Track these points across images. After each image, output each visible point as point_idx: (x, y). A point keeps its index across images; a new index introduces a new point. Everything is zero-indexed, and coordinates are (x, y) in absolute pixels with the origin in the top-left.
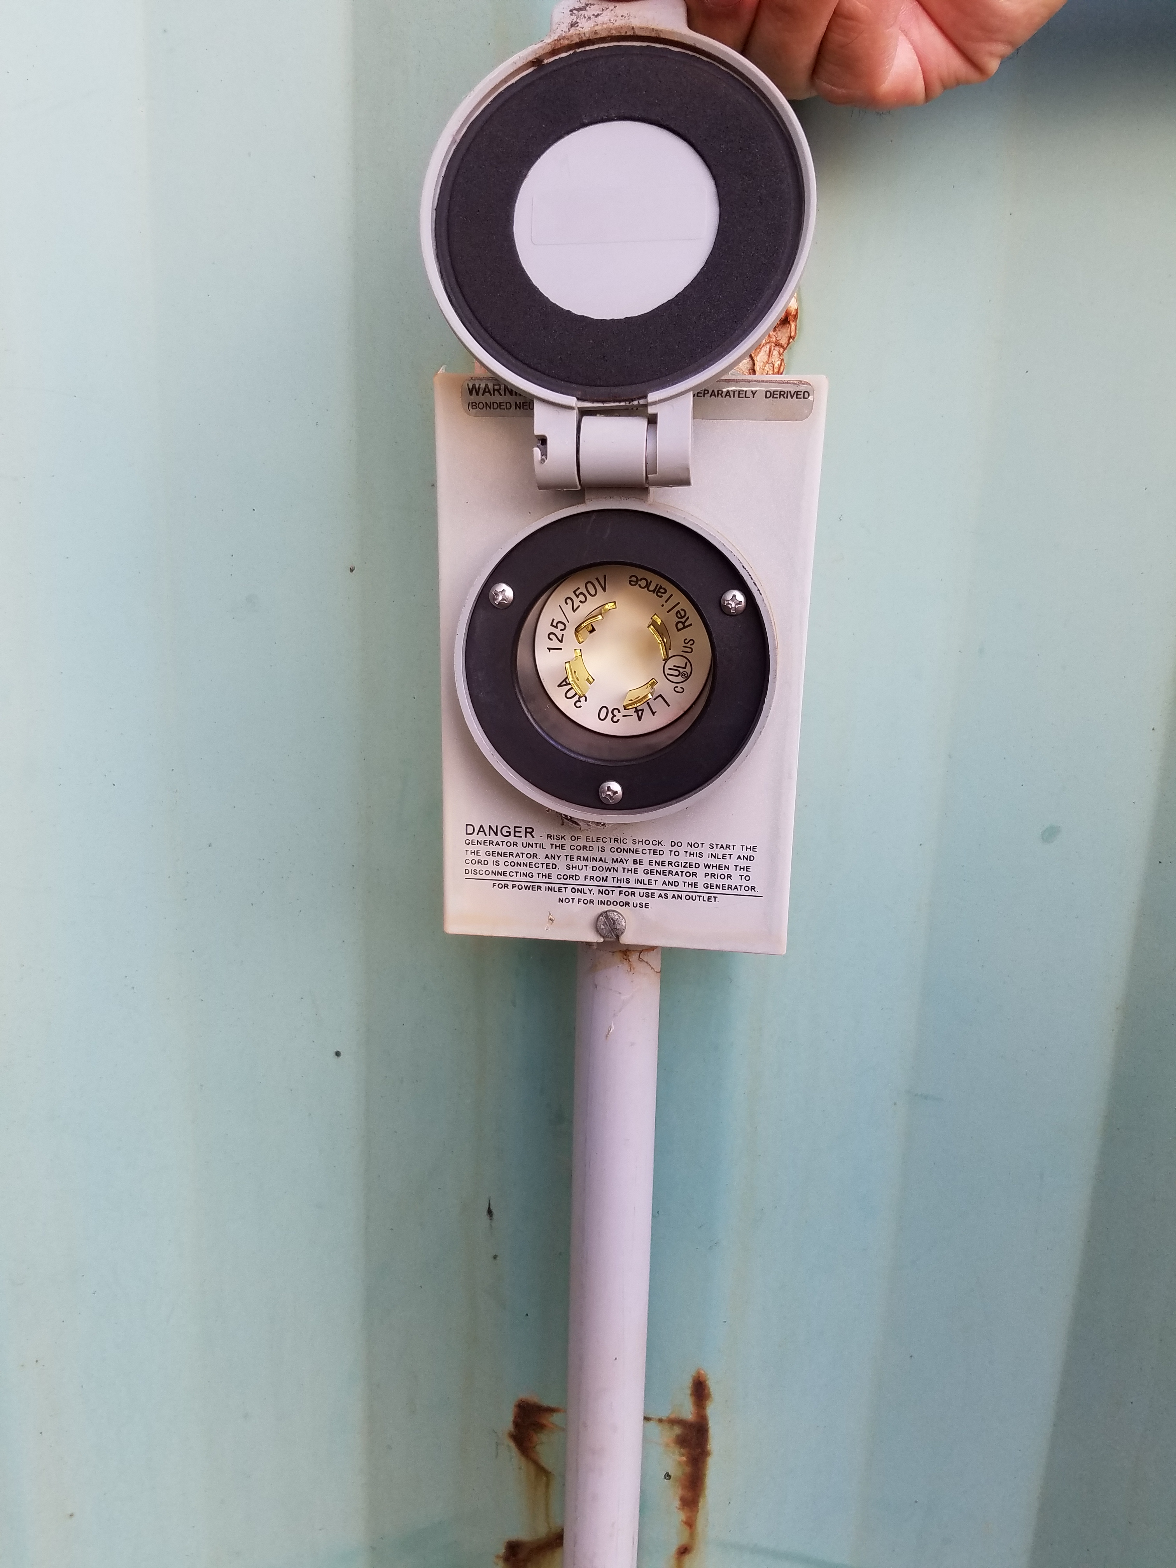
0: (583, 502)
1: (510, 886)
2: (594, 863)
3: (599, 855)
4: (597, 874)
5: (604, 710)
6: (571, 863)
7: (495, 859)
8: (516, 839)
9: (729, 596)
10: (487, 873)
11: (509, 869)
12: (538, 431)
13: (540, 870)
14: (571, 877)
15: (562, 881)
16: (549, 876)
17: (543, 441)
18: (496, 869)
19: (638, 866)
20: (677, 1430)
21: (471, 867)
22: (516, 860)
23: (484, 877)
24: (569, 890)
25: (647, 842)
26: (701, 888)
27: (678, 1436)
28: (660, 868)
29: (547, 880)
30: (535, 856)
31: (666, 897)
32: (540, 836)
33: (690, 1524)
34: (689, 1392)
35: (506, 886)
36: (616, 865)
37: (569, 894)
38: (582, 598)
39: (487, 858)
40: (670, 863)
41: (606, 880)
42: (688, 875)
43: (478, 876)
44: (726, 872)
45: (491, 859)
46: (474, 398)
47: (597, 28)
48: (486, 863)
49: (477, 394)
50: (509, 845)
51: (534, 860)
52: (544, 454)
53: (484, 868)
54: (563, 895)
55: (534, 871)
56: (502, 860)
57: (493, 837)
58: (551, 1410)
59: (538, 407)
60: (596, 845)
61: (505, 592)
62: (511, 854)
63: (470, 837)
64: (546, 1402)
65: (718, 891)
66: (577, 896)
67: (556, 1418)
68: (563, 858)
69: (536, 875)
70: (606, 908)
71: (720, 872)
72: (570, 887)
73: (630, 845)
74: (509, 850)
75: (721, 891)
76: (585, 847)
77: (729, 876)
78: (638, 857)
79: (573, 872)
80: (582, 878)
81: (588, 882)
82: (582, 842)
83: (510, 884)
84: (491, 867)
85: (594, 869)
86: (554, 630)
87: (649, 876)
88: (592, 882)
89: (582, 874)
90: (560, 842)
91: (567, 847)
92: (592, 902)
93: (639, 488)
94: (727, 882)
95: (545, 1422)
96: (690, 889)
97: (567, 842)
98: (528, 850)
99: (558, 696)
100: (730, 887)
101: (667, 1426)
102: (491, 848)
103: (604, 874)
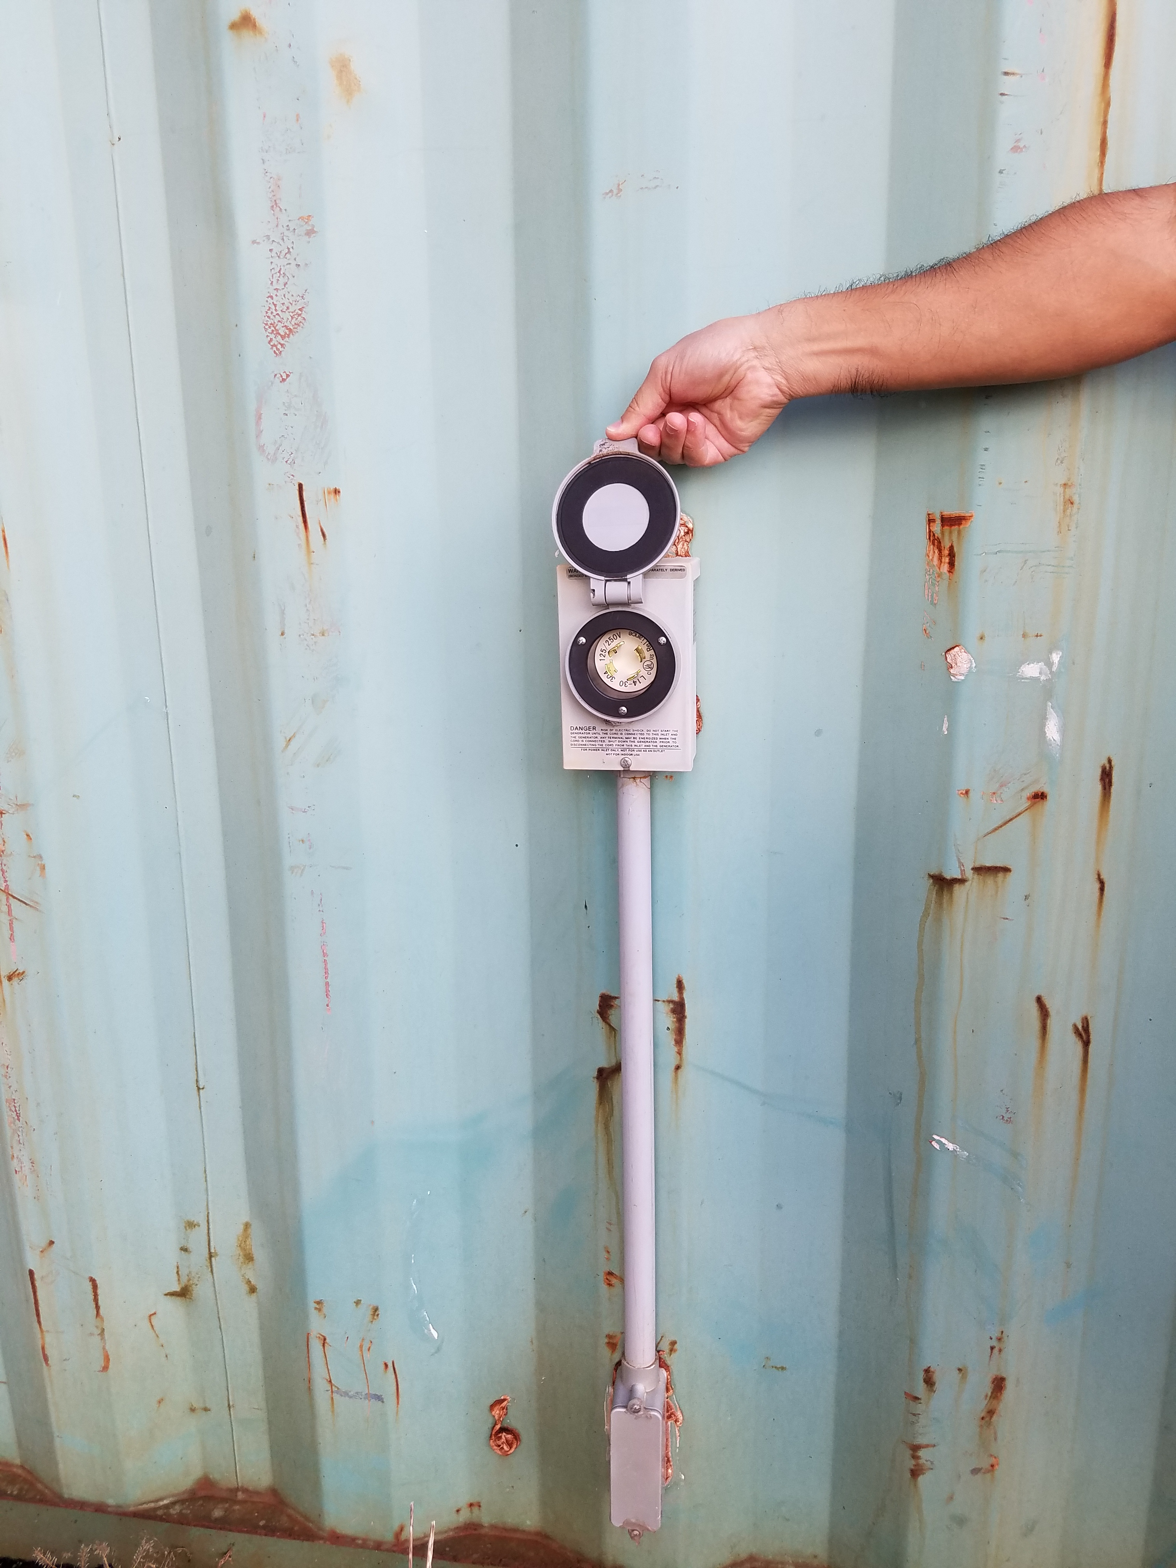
0: (609, 609)
1: (588, 750)
2: (619, 740)
3: (621, 736)
4: (620, 743)
5: (622, 683)
6: (610, 740)
7: (582, 739)
8: (589, 731)
9: (661, 638)
10: (579, 745)
11: (587, 743)
12: (592, 588)
13: (599, 743)
14: (610, 745)
15: (607, 747)
16: (602, 745)
17: (594, 590)
18: (582, 743)
19: (635, 740)
20: (671, 1006)
21: (572, 743)
22: (590, 739)
23: (578, 746)
24: (610, 750)
25: (638, 730)
26: (659, 747)
27: (672, 1008)
28: (643, 740)
29: (602, 747)
30: (596, 737)
31: (646, 751)
32: (598, 730)
33: (680, 1053)
34: (675, 986)
35: (586, 750)
36: (627, 740)
37: (610, 752)
38: (612, 640)
39: (579, 739)
40: (647, 738)
41: (623, 746)
42: (654, 742)
43: (576, 746)
44: (667, 740)
45: (580, 739)
46: (571, 574)
47: (609, 452)
48: (578, 741)
49: (572, 572)
50: (587, 733)
51: (596, 739)
52: (594, 595)
53: (578, 743)
54: (607, 752)
55: (597, 743)
56: (584, 739)
57: (581, 731)
58: (616, 998)
59: (591, 579)
60: (619, 732)
61: (583, 640)
62: (588, 737)
63: (572, 731)
64: (613, 995)
65: (665, 748)
66: (613, 752)
67: (617, 1002)
68: (607, 738)
69: (597, 745)
70: (624, 756)
71: (665, 741)
72: (610, 749)
73: (632, 732)
74: (587, 736)
75: (666, 748)
76: (615, 733)
77: (669, 742)
78: (635, 736)
79: (611, 743)
80: (615, 745)
81: (617, 747)
82: (614, 731)
83: (588, 749)
84: (580, 743)
85: (619, 741)
86: (602, 653)
87: (640, 744)
88: (618, 747)
89: (614, 744)
90: (606, 732)
91: (609, 734)
92: (619, 754)
93: (627, 604)
94: (668, 744)
95: (612, 1004)
96: (655, 748)
97: (609, 732)
98: (594, 735)
99: (604, 678)
100: (669, 746)
101: (667, 1003)
102: (580, 735)
103: (623, 743)
